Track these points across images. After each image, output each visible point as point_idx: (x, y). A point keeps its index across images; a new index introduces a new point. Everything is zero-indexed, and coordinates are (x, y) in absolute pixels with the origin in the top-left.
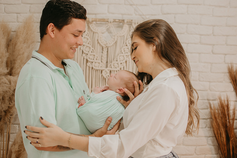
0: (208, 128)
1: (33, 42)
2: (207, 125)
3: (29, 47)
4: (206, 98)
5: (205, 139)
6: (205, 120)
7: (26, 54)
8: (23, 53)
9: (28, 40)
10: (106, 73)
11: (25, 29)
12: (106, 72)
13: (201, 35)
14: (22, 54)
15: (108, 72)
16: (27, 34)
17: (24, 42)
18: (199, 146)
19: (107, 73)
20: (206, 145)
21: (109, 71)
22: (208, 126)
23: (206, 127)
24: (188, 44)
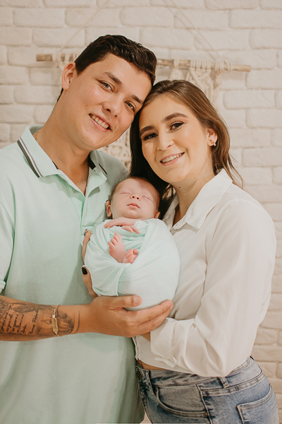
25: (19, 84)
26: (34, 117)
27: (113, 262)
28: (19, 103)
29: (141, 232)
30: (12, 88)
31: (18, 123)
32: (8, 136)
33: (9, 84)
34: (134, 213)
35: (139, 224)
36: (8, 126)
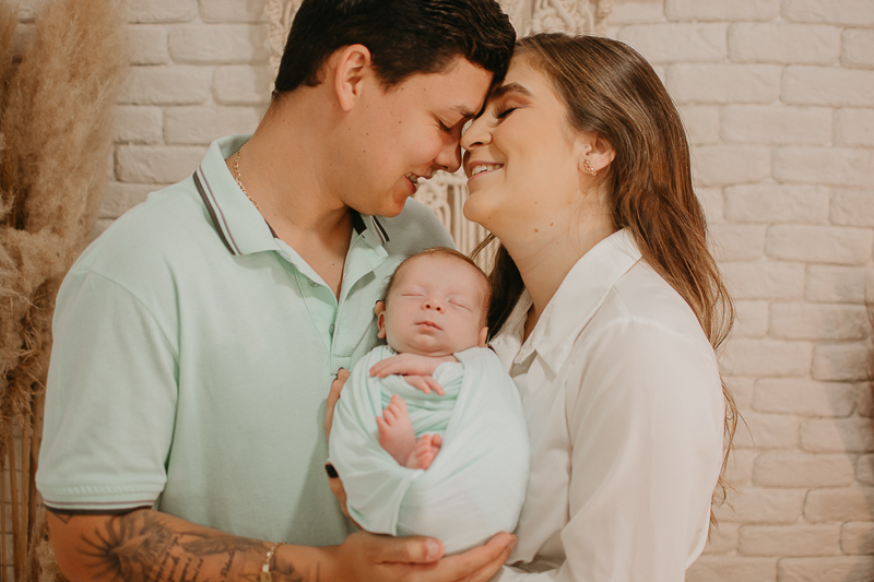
0: (862, 415)
1: (114, 70)
2: (855, 405)
3: (94, 94)
4: (859, 296)
5: (845, 462)
6: (848, 386)
7: (80, 132)
8: (70, 126)
9: (87, 64)
10: (431, 195)
11: (73, 16)
12: (429, 191)
13: (846, 27)
14: (66, 130)
15: (442, 192)
16: (83, 36)
17: (73, 76)
18: (821, 487)
19: (435, 197)
20: (848, 485)
21: (445, 187)
22: (862, 408)
23: (851, 413)
24: (788, 65)
25: (177, 21)
26: (213, 90)
27: (386, 462)
28: (178, 61)
29: (448, 390)
30: (163, 30)
31: (179, 104)
32: (160, 133)
33: (157, 22)
34: (430, 340)
35: (445, 371)
36: (157, 112)
